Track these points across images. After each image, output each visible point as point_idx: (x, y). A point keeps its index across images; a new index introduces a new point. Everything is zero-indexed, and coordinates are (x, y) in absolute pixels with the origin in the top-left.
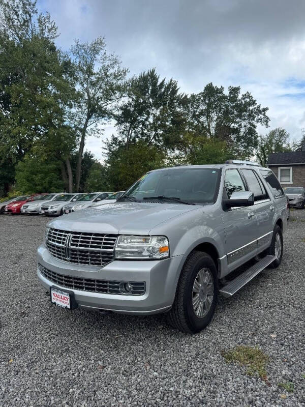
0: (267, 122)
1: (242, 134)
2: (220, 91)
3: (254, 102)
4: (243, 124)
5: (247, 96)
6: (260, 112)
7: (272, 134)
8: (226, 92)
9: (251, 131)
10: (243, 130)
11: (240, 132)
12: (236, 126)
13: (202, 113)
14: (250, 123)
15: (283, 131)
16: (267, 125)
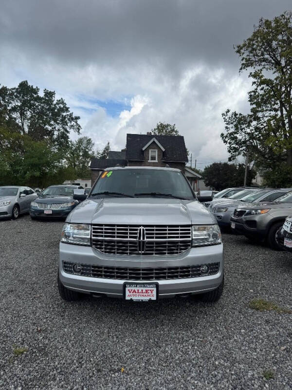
0: (79, 129)
1: (55, 137)
2: (35, 91)
3: (67, 109)
4: (57, 127)
5: (61, 102)
6: (72, 119)
7: (80, 141)
8: (41, 94)
9: (64, 136)
10: (56, 133)
11: (53, 134)
12: (50, 128)
13: (14, 109)
14: (63, 128)
15: (90, 140)
16: (78, 132)
